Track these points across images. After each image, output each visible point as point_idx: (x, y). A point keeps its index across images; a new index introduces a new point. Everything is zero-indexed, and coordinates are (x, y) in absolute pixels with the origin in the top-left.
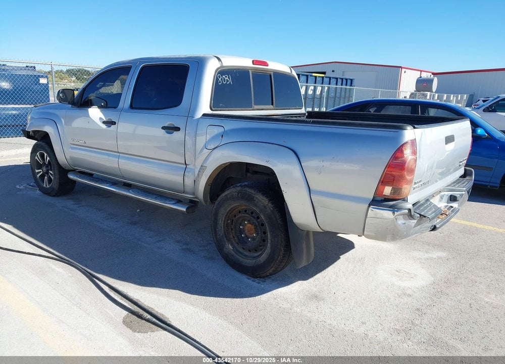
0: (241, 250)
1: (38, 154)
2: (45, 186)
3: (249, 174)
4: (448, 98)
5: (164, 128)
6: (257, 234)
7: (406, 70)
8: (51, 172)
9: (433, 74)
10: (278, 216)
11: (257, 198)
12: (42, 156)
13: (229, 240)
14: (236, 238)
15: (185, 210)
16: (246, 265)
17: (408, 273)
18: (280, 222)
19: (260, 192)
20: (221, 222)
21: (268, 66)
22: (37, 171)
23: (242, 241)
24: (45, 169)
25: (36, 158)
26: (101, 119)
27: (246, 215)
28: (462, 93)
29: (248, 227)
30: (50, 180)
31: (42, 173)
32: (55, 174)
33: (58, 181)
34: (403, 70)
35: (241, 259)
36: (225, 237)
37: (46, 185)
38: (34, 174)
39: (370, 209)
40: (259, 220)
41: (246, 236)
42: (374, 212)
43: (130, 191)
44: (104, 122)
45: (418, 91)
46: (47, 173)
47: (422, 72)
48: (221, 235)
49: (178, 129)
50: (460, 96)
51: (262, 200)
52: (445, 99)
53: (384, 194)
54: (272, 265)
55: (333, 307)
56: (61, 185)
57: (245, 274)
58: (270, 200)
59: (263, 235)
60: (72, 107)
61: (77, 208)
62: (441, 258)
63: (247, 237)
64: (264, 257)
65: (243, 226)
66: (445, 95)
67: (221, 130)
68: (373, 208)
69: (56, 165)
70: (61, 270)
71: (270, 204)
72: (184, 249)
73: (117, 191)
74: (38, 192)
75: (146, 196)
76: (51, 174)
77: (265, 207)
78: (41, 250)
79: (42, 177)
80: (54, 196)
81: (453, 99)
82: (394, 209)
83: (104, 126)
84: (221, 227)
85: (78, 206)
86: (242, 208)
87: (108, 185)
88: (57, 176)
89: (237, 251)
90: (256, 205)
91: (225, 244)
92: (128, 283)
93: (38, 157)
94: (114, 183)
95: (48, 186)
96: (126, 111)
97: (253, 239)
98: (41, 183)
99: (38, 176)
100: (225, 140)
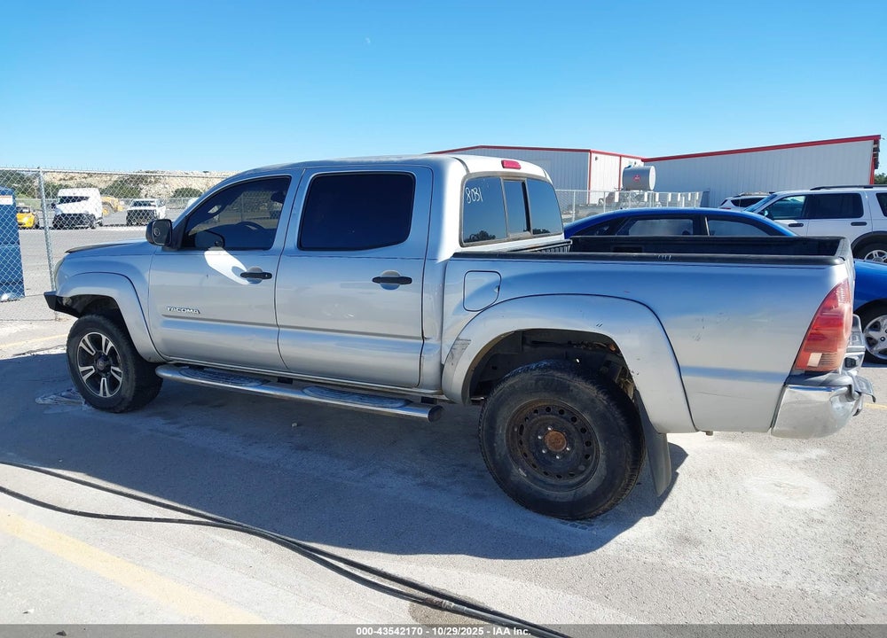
0: (542, 477)
1: (86, 337)
2: (101, 394)
3: (527, 348)
4: (674, 197)
5: (376, 280)
6: (572, 447)
7: (598, 155)
8: (117, 369)
9: (643, 160)
10: (617, 413)
11: (575, 386)
12: (96, 341)
13: (517, 462)
14: (531, 457)
15: (426, 416)
16: (558, 499)
17: (794, 487)
18: (622, 424)
19: (578, 376)
20: (501, 431)
21: (519, 168)
22: (82, 369)
23: (543, 462)
24: (101, 364)
25: (81, 344)
26: (235, 269)
27: (551, 416)
28: (693, 190)
29: (552, 437)
30: (113, 383)
31: (94, 371)
32: (126, 372)
33: (134, 384)
34: (594, 155)
35: (546, 492)
36: (511, 456)
37: (104, 391)
38: (76, 376)
39: (787, 390)
40: (576, 423)
41: (549, 452)
42: (793, 394)
43: (306, 391)
44: (244, 275)
45: (627, 190)
46: (107, 370)
47: (623, 158)
48: (503, 453)
49: (407, 281)
50: (690, 194)
51: (587, 389)
52: (670, 200)
53: (809, 364)
54: (610, 495)
55: (724, 553)
56: (139, 390)
57: (553, 516)
58: (599, 389)
59: (586, 448)
60: (163, 249)
61: (180, 431)
62: (823, 458)
63: (551, 454)
64: (592, 485)
65: (541, 434)
66: (670, 194)
67: (494, 278)
68: (791, 388)
69: (129, 357)
70: (239, 544)
71: (601, 395)
72: (421, 484)
73: (278, 393)
74: (86, 407)
75: (340, 398)
76: (115, 371)
77: (593, 401)
78: (172, 511)
79: (95, 380)
80: (121, 412)
81: (681, 199)
82: (827, 386)
83: (245, 282)
84: (503, 440)
85: (178, 426)
86: (540, 405)
87: (252, 384)
88: (132, 375)
89: (535, 479)
90: (574, 399)
91: (512, 468)
92: (371, 553)
93: (85, 342)
94: (264, 380)
95: (108, 395)
96: (290, 254)
97: (564, 454)
98: (91, 390)
99: (85, 378)
100: (505, 295)
